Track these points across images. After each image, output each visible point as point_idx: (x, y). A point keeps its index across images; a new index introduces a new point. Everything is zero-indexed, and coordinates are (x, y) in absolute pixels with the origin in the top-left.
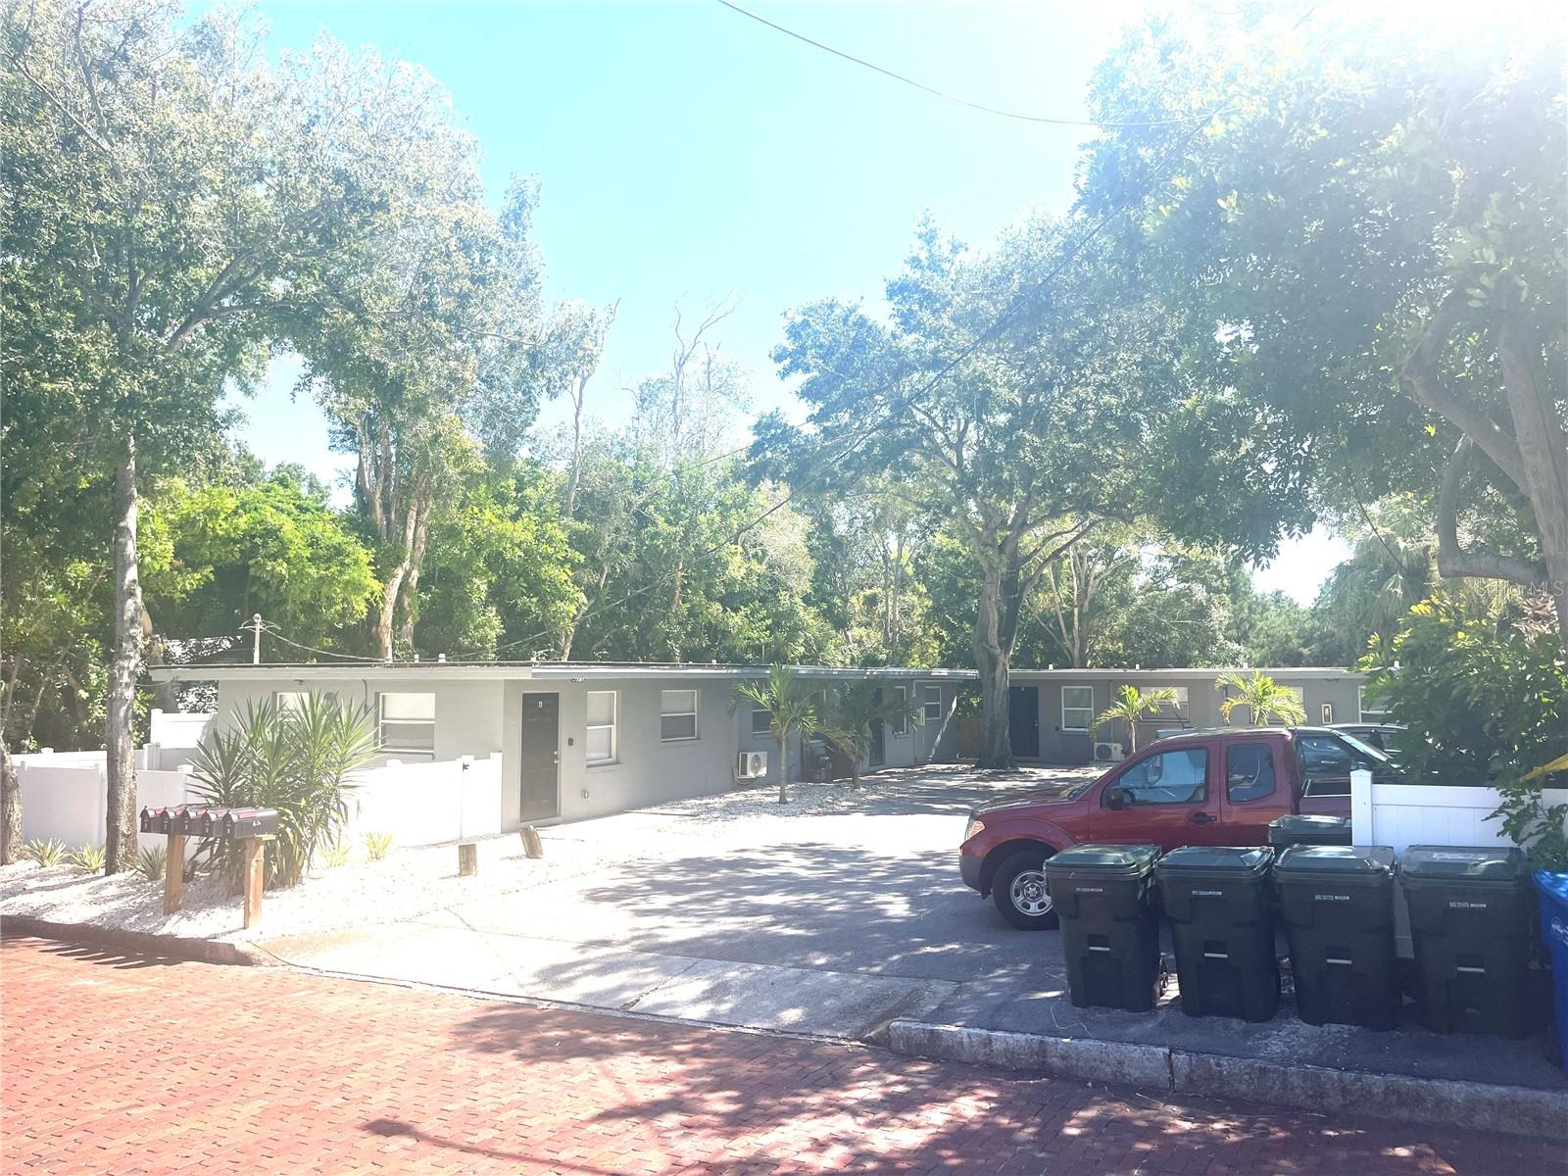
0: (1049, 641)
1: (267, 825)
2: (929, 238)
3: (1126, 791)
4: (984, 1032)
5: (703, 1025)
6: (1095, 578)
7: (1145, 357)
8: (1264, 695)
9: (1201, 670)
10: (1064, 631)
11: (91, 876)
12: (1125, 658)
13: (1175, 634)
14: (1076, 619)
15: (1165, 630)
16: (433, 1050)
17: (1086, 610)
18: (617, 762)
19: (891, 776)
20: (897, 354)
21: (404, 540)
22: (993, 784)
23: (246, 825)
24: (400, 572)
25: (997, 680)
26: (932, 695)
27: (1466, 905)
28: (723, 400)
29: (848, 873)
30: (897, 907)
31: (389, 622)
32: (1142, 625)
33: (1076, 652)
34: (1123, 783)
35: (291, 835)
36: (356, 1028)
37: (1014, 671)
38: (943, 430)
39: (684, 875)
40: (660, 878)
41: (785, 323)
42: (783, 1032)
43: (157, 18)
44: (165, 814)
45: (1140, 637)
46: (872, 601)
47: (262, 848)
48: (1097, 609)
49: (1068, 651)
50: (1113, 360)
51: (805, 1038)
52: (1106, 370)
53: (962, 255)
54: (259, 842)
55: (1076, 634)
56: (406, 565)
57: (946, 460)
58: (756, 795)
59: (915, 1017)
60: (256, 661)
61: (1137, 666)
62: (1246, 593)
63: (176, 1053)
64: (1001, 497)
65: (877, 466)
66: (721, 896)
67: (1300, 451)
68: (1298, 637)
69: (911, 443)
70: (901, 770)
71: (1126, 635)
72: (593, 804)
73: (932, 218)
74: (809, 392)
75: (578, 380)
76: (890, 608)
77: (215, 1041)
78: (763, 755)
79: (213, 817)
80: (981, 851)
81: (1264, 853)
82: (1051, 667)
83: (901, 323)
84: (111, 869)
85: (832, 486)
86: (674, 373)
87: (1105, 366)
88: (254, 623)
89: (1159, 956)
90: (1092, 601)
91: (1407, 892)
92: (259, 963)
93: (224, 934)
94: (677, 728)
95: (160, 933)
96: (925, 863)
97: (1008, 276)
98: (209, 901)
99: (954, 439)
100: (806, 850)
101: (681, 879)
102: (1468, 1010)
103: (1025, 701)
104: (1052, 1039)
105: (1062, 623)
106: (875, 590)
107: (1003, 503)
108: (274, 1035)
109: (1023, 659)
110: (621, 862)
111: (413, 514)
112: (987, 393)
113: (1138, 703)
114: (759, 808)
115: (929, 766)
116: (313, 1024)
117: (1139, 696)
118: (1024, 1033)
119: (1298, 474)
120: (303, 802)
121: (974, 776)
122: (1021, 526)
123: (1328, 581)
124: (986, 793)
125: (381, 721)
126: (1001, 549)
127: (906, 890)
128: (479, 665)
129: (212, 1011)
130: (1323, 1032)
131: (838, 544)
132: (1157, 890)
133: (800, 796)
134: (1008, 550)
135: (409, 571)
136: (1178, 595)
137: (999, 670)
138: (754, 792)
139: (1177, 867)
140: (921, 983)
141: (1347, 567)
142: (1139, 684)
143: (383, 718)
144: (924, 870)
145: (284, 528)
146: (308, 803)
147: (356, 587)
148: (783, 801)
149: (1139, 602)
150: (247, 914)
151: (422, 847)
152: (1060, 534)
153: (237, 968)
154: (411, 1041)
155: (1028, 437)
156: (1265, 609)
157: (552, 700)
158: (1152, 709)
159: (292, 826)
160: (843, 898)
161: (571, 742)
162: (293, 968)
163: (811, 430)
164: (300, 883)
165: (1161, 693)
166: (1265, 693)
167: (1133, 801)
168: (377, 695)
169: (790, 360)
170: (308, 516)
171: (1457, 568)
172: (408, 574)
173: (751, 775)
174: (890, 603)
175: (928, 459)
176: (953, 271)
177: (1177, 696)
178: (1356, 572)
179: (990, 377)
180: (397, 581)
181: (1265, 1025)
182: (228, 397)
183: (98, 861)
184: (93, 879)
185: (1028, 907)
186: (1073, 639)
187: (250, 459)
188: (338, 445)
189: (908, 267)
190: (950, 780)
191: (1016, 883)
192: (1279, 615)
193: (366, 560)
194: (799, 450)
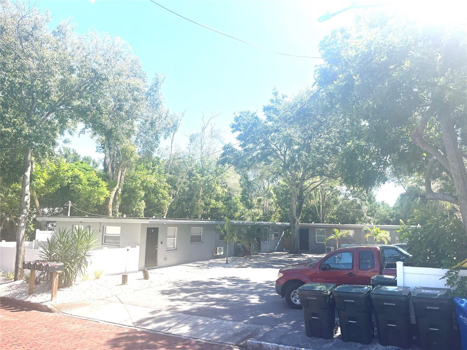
0: (313, 215)
1: (60, 268)
2: (276, 94)
3: (327, 264)
4: (277, 345)
5: (188, 338)
6: (327, 196)
7: (340, 130)
8: (377, 233)
9: (358, 225)
10: (317, 211)
11: (10, 281)
12: (336, 220)
13: (351, 213)
14: (321, 208)
15: (348, 212)
16: (100, 345)
17: (324, 205)
18: (176, 249)
19: (262, 256)
20: (266, 128)
21: (117, 180)
22: (293, 259)
23: (53, 268)
24: (115, 189)
25: (296, 226)
26: (276, 230)
27: (432, 308)
28: (216, 139)
29: (242, 287)
30: (255, 300)
31: (111, 204)
32: (341, 210)
33: (321, 218)
34: (326, 262)
35: (68, 271)
36: (78, 336)
37: (302, 224)
38: (280, 150)
39: (192, 287)
40: (185, 287)
41: (234, 116)
42: (213, 342)
43: (42, 23)
44: (30, 263)
45: (341, 214)
46: (260, 201)
47: (58, 275)
48: (328, 205)
49: (319, 218)
50: (331, 131)
51: (220, 344)
52: (328, 134)
53: (286, 99)
54: (57, 273)
55: (321, 213)
56: (117, 186)
57: (281, 159)
58: (219, 260)
59: (256, 338)
60: (69, 216)
61: (339, 223)
62: (373, 202)
63: (20, 342)
64: (296, 171)
65: (260, 160)
66: (201, 294)
67: (383, 159)
68: (389, 215)
69: (270, 154)
70: (266, 253)
71: (337, 213)
72: (168, 262)
73: (276, 88)
74: (239, 138)
75: (172, 133)
76: (265, 203)
77: (33, 338)
78: (222, 248)
79: (43, 265)
80: (282, 282)
81: (368, 288)
82: (313, 222)
83: (268, 119)
84: (16, 279)
85: (246, 166)
86: (202, 132)
87: (328, 133)
88: (69, 204)
89: (335, 320)
90: (326, 202)
91: (413, 303)
92: (54, 312)
93: (45, 302)
94: (196, 239)
95: (26, 301)
96: (266, 285)
97: (296, 106)
98: (42, 291)
99: (283, 153)
100: (231, 279)
101: (191, 288)
102: (433, 342)
103: (304, 233)
104: (298, 348)
105: (317, 209)
106: (261, 197)
107: (297, 173)
108: (51, 337)
109: (305, 220)
110: (173, 282)
111: (120, 172)
112: (291, 139)
113: (339, 235)
114: (220, 265)
115: (275, 252)
116: (65, 334)
117: (339, 232)
118: (289, 346)
119: (382, 166)
120: (73, 260)
121: (288, 256)
122: (303, 179)
123: (398, 199)
124: (291, 262)
125: (104, 235)
126: (297, 187)
127: (259, 294)
128: (134, 218)
129: (35, 328)
130: (386, 349)
131: (249, 184)
132: (333, 299)
133: (233, 261)
134: (299, 187)
135: (118, 188)
136: (352, 201)
137: (296, 223)
138: (219, 259)
139: (339, 292)
140: (260, 326)
141: (404, 194)
142: (339, 229)
143: (105, 234)
144: (266, 287)
145: (81, 175)
146: (75, 260)
147: (102, 193)
148: (227, 263)
149: (340, 203)
150: (52, 296)
151: (112, 275)
152: (316, 182)
153: (47, 313)
154: (94, 341)
155: (304, 153)
156: (379, 206)
157: (156, 230)
158: (343, 236)
159: (69, 268)
160: (239, 296)
161: (162, 243)
162: (64, 314)
163: (240, 149)
164: (72, 286)
165: (346, 231)
166: (378, 233)
167: (330, 268)
168: (103, 227)
169: (235, 128)
170: (88, 172)
171: (431, 197)
172: (118, 190)
173: (218, 254)
174: (265, 201)
175: (275, 159)
176: (283, 104)
177: (351, 233)
178: (406, 196)
179: (292, 135)
180: (114, 192)
181: (368, 346)
182: (65, 136)
183: (12, 277)
184: (10, 282)
185: (296, 301)
186: (320, 215)
187: (77, 154)
188: (99, 151)
189: (270, 102)
190: (280, 257)
191: (292, 294)
192: (383, 208)
193: (105, 185)
194: (236, 155)
